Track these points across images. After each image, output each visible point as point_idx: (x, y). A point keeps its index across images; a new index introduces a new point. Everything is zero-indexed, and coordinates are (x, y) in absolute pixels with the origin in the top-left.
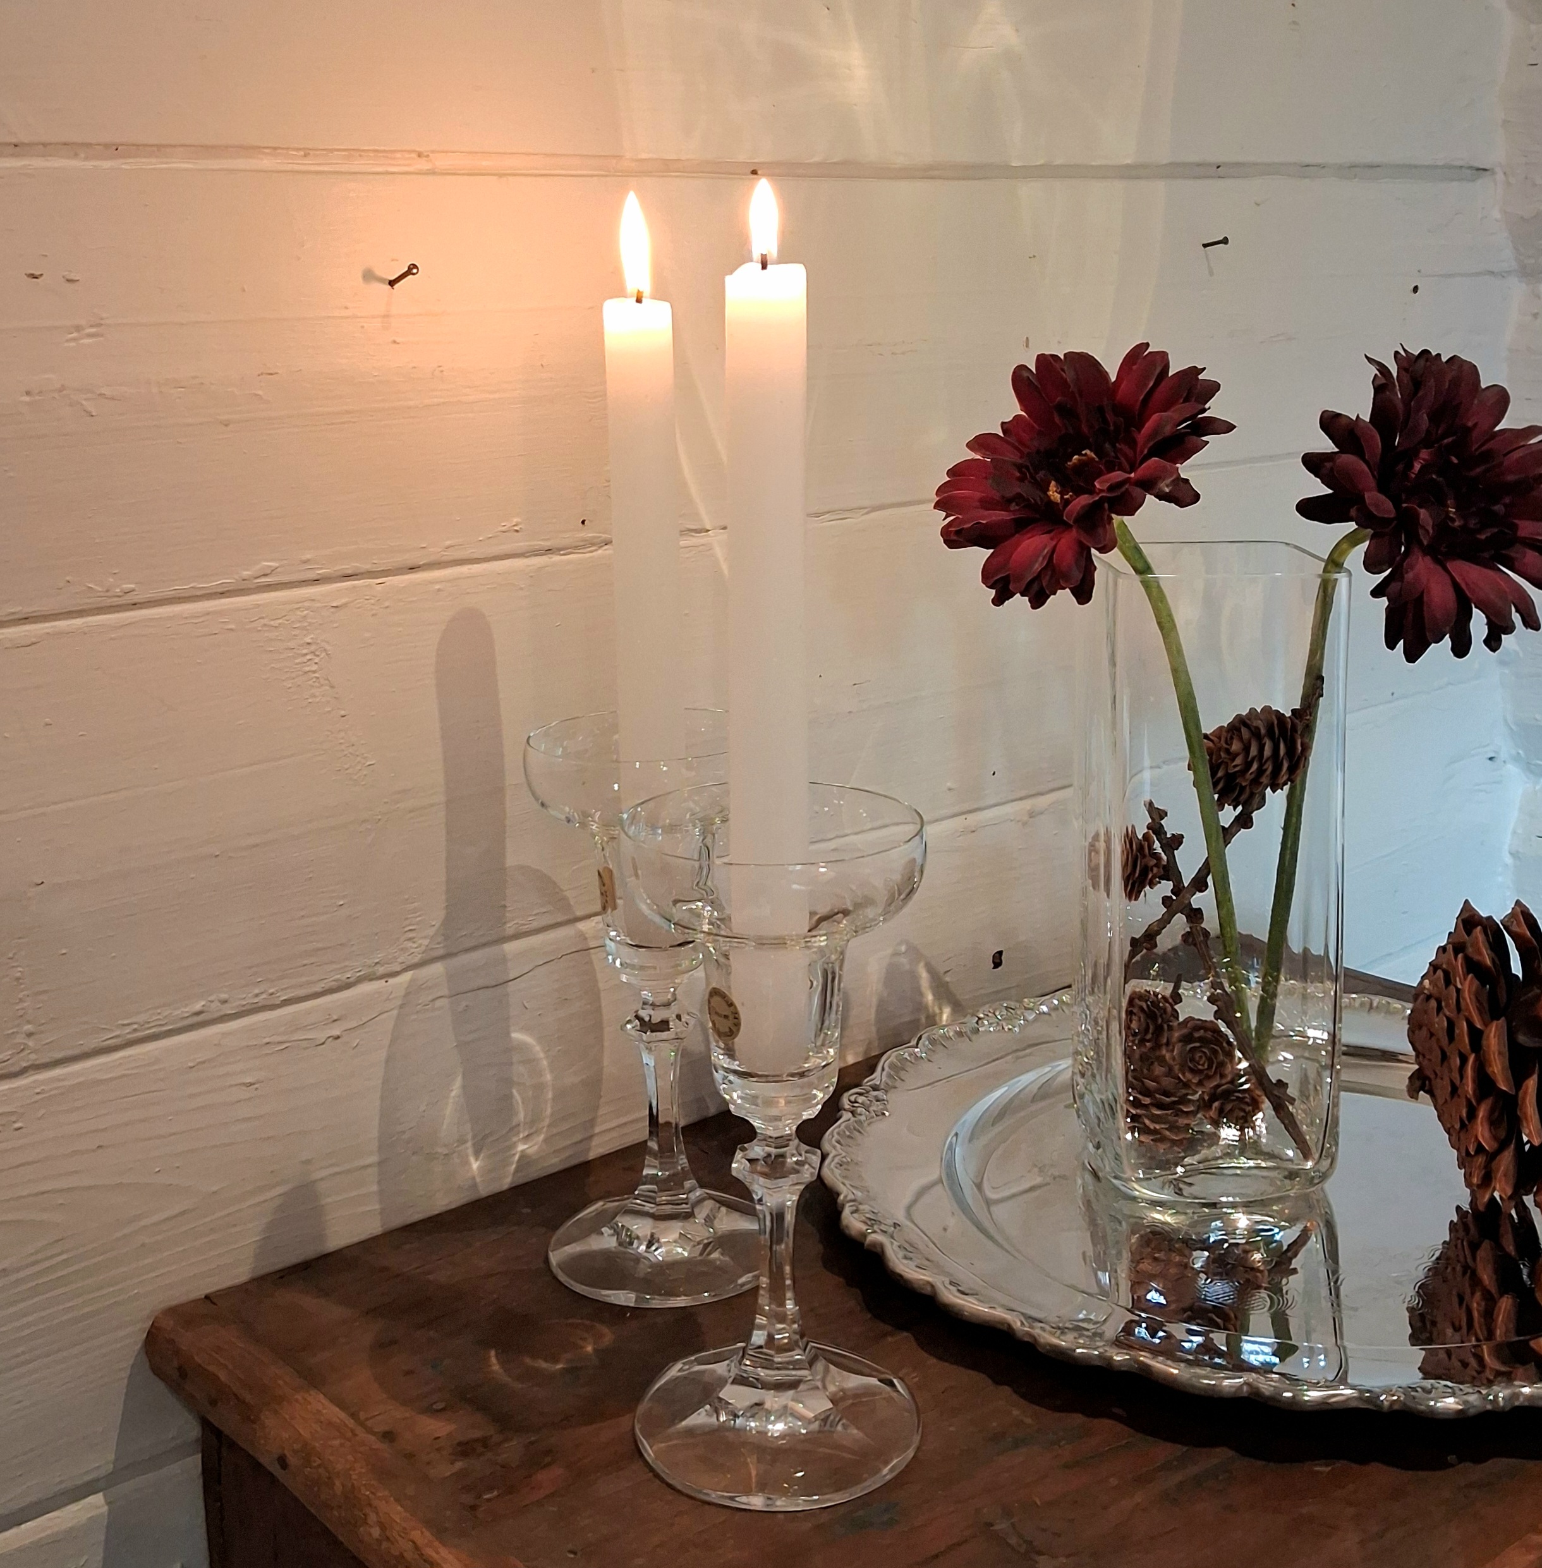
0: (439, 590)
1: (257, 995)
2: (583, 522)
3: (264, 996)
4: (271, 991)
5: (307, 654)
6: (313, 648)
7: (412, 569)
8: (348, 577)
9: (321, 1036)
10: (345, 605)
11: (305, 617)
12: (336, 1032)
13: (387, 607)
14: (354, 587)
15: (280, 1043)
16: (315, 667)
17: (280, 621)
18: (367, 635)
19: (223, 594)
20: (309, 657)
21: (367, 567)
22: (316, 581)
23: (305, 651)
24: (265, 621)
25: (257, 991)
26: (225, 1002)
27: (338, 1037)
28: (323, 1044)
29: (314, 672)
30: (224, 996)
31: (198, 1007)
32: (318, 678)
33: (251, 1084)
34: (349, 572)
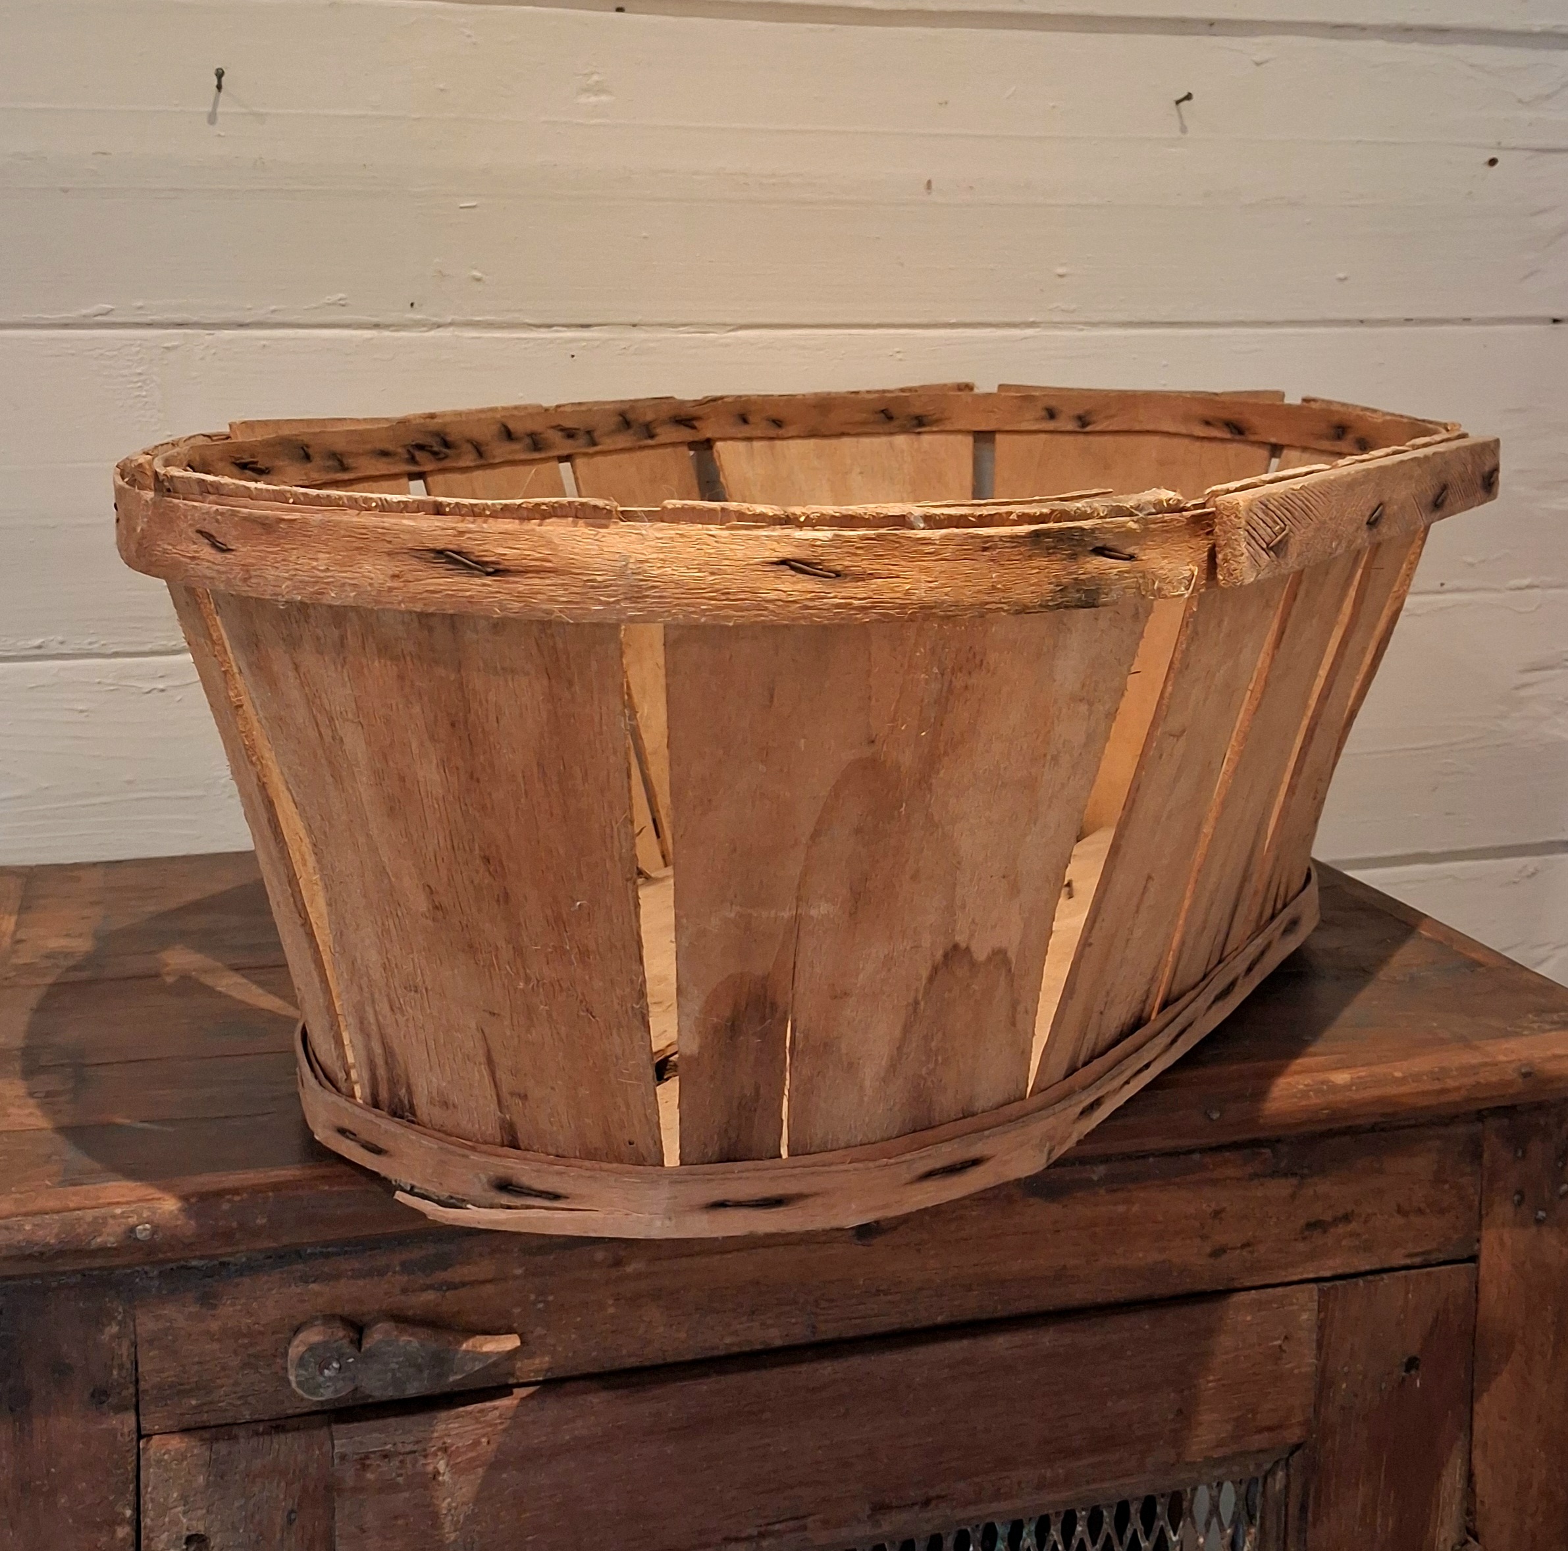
0: (264, 346)
1: (90, 644)
2: (412, 305)
3: (96, 645)
4: (102, 642)
5: (137, 382)
6: (143, 378)
7: (241, 326)
8: (180, 325)
9: (148, 686)
10: (175, 348)
11: (138, 352)
12: (161, 686)
13: (214, 354)
14: (185, 334)
15: (113, 685)
16: (144, 393)
17: (115, 353)
18: (194, 374)
19: (66, 326)
20: (140, 384)
21: (195, 319)
22: (150, 325)
23: (135, 380)
24: (101, 351)
25: (89, 640)
26: (62, 643)
27: (162, 690)
28: (149, 692)
29: (145, 396)
30: (60, 638)
31: (38, 642)
32: (148, 402)
33: (82, 711)
34: (179, 321)
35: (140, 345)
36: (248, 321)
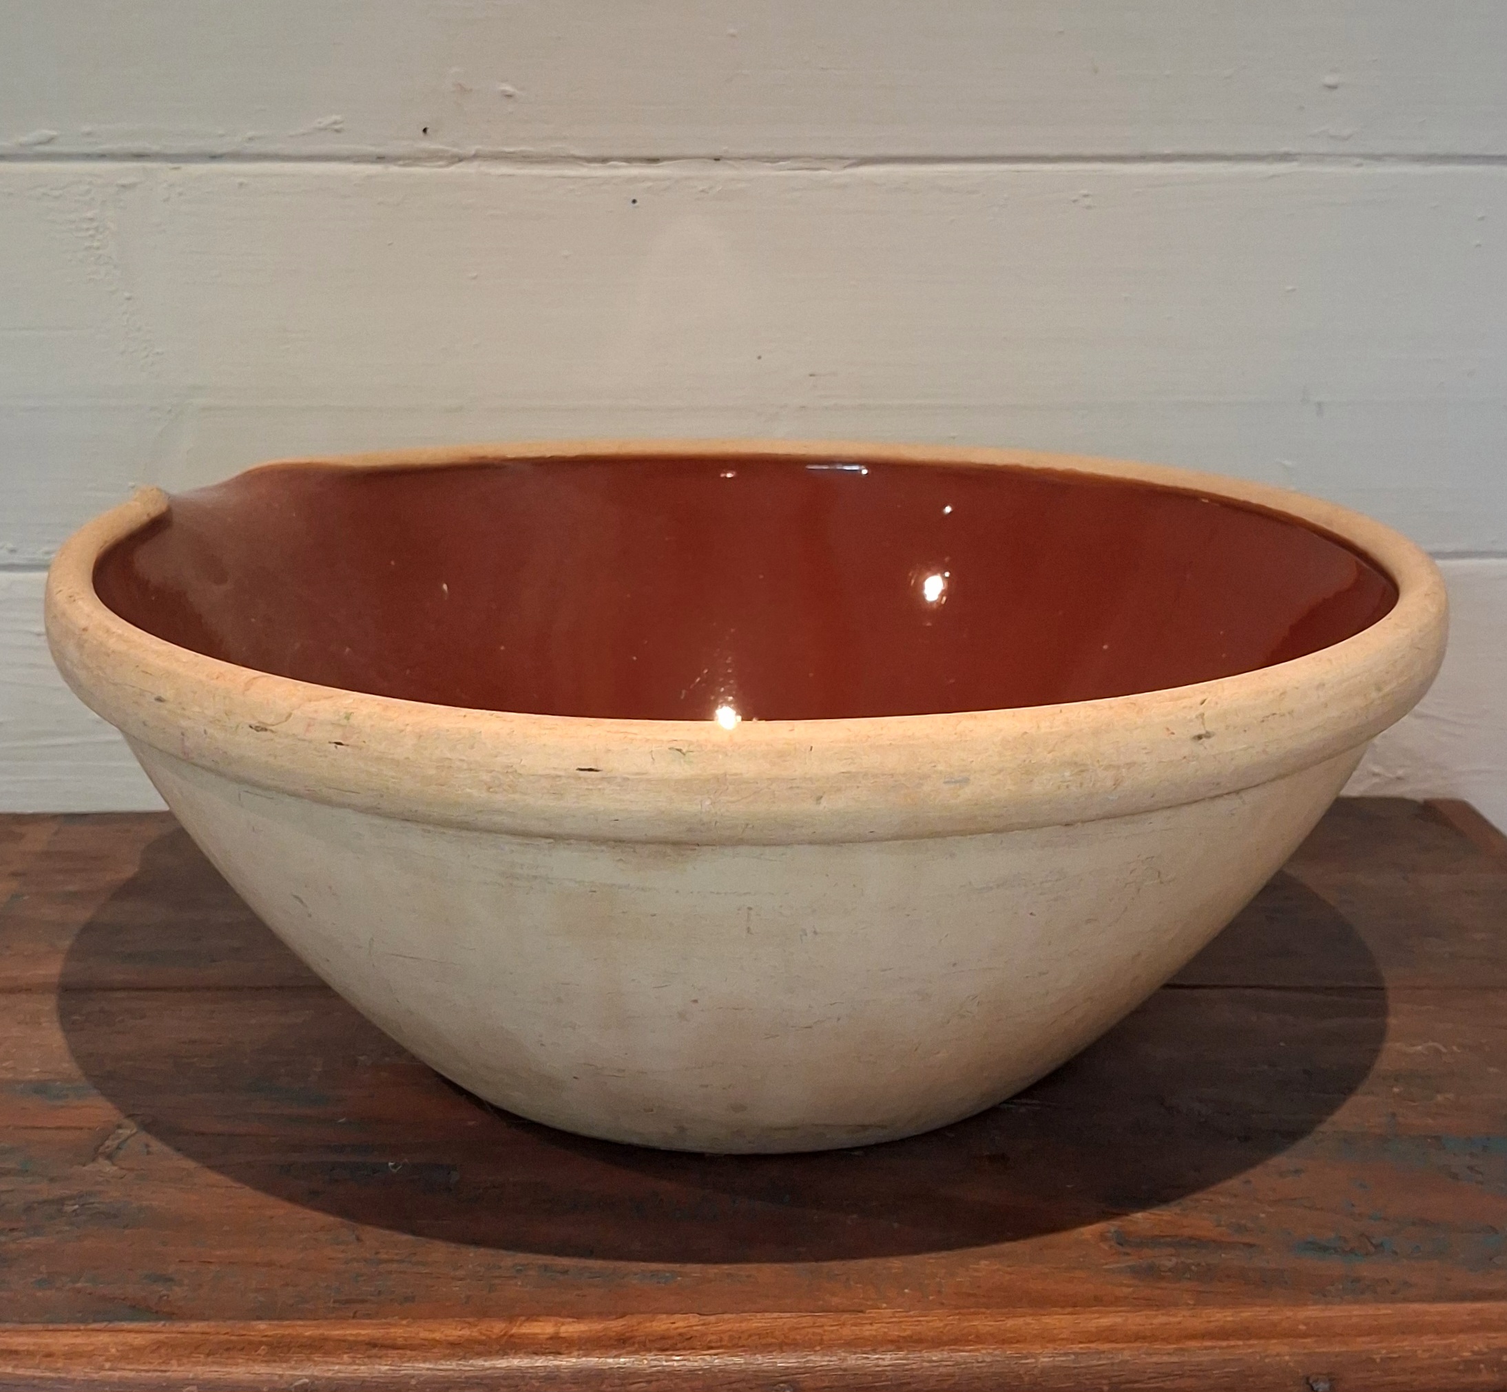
0: (241, 184)
2: (425, 130)
5: (88, 229)
6: (95, 224)
7: (214, 157)
8: (139, 156)
10: (133, 186)
11: (88, 192)
13: (181, 194)
14: (145, 168)
16: (96, 244)
17: (61, 192)
18: (156, 219)
20: (91, 232)
21: (155, 148)
22: (102, 156)
23: (87, 226)
24: (44, 190)
29: (98, 248)
32: (100, 256)
34: (135, 151)
35: (90, 183)
36: (219, 151)
